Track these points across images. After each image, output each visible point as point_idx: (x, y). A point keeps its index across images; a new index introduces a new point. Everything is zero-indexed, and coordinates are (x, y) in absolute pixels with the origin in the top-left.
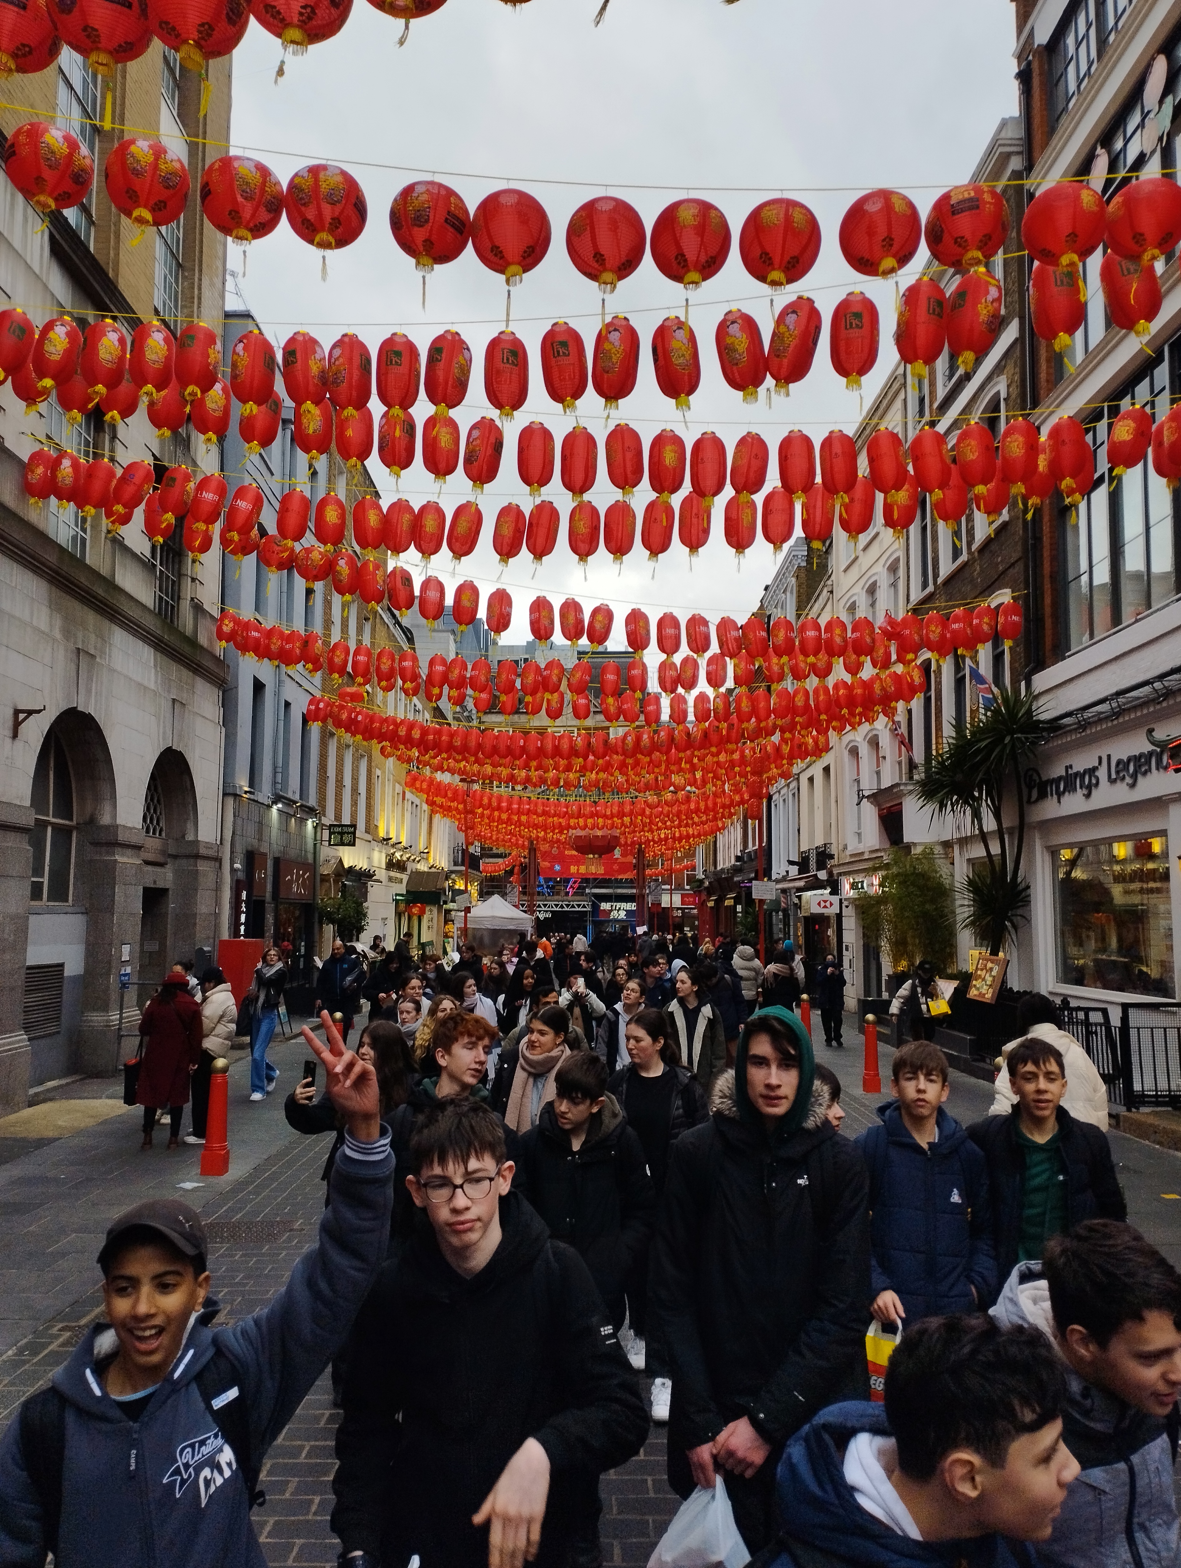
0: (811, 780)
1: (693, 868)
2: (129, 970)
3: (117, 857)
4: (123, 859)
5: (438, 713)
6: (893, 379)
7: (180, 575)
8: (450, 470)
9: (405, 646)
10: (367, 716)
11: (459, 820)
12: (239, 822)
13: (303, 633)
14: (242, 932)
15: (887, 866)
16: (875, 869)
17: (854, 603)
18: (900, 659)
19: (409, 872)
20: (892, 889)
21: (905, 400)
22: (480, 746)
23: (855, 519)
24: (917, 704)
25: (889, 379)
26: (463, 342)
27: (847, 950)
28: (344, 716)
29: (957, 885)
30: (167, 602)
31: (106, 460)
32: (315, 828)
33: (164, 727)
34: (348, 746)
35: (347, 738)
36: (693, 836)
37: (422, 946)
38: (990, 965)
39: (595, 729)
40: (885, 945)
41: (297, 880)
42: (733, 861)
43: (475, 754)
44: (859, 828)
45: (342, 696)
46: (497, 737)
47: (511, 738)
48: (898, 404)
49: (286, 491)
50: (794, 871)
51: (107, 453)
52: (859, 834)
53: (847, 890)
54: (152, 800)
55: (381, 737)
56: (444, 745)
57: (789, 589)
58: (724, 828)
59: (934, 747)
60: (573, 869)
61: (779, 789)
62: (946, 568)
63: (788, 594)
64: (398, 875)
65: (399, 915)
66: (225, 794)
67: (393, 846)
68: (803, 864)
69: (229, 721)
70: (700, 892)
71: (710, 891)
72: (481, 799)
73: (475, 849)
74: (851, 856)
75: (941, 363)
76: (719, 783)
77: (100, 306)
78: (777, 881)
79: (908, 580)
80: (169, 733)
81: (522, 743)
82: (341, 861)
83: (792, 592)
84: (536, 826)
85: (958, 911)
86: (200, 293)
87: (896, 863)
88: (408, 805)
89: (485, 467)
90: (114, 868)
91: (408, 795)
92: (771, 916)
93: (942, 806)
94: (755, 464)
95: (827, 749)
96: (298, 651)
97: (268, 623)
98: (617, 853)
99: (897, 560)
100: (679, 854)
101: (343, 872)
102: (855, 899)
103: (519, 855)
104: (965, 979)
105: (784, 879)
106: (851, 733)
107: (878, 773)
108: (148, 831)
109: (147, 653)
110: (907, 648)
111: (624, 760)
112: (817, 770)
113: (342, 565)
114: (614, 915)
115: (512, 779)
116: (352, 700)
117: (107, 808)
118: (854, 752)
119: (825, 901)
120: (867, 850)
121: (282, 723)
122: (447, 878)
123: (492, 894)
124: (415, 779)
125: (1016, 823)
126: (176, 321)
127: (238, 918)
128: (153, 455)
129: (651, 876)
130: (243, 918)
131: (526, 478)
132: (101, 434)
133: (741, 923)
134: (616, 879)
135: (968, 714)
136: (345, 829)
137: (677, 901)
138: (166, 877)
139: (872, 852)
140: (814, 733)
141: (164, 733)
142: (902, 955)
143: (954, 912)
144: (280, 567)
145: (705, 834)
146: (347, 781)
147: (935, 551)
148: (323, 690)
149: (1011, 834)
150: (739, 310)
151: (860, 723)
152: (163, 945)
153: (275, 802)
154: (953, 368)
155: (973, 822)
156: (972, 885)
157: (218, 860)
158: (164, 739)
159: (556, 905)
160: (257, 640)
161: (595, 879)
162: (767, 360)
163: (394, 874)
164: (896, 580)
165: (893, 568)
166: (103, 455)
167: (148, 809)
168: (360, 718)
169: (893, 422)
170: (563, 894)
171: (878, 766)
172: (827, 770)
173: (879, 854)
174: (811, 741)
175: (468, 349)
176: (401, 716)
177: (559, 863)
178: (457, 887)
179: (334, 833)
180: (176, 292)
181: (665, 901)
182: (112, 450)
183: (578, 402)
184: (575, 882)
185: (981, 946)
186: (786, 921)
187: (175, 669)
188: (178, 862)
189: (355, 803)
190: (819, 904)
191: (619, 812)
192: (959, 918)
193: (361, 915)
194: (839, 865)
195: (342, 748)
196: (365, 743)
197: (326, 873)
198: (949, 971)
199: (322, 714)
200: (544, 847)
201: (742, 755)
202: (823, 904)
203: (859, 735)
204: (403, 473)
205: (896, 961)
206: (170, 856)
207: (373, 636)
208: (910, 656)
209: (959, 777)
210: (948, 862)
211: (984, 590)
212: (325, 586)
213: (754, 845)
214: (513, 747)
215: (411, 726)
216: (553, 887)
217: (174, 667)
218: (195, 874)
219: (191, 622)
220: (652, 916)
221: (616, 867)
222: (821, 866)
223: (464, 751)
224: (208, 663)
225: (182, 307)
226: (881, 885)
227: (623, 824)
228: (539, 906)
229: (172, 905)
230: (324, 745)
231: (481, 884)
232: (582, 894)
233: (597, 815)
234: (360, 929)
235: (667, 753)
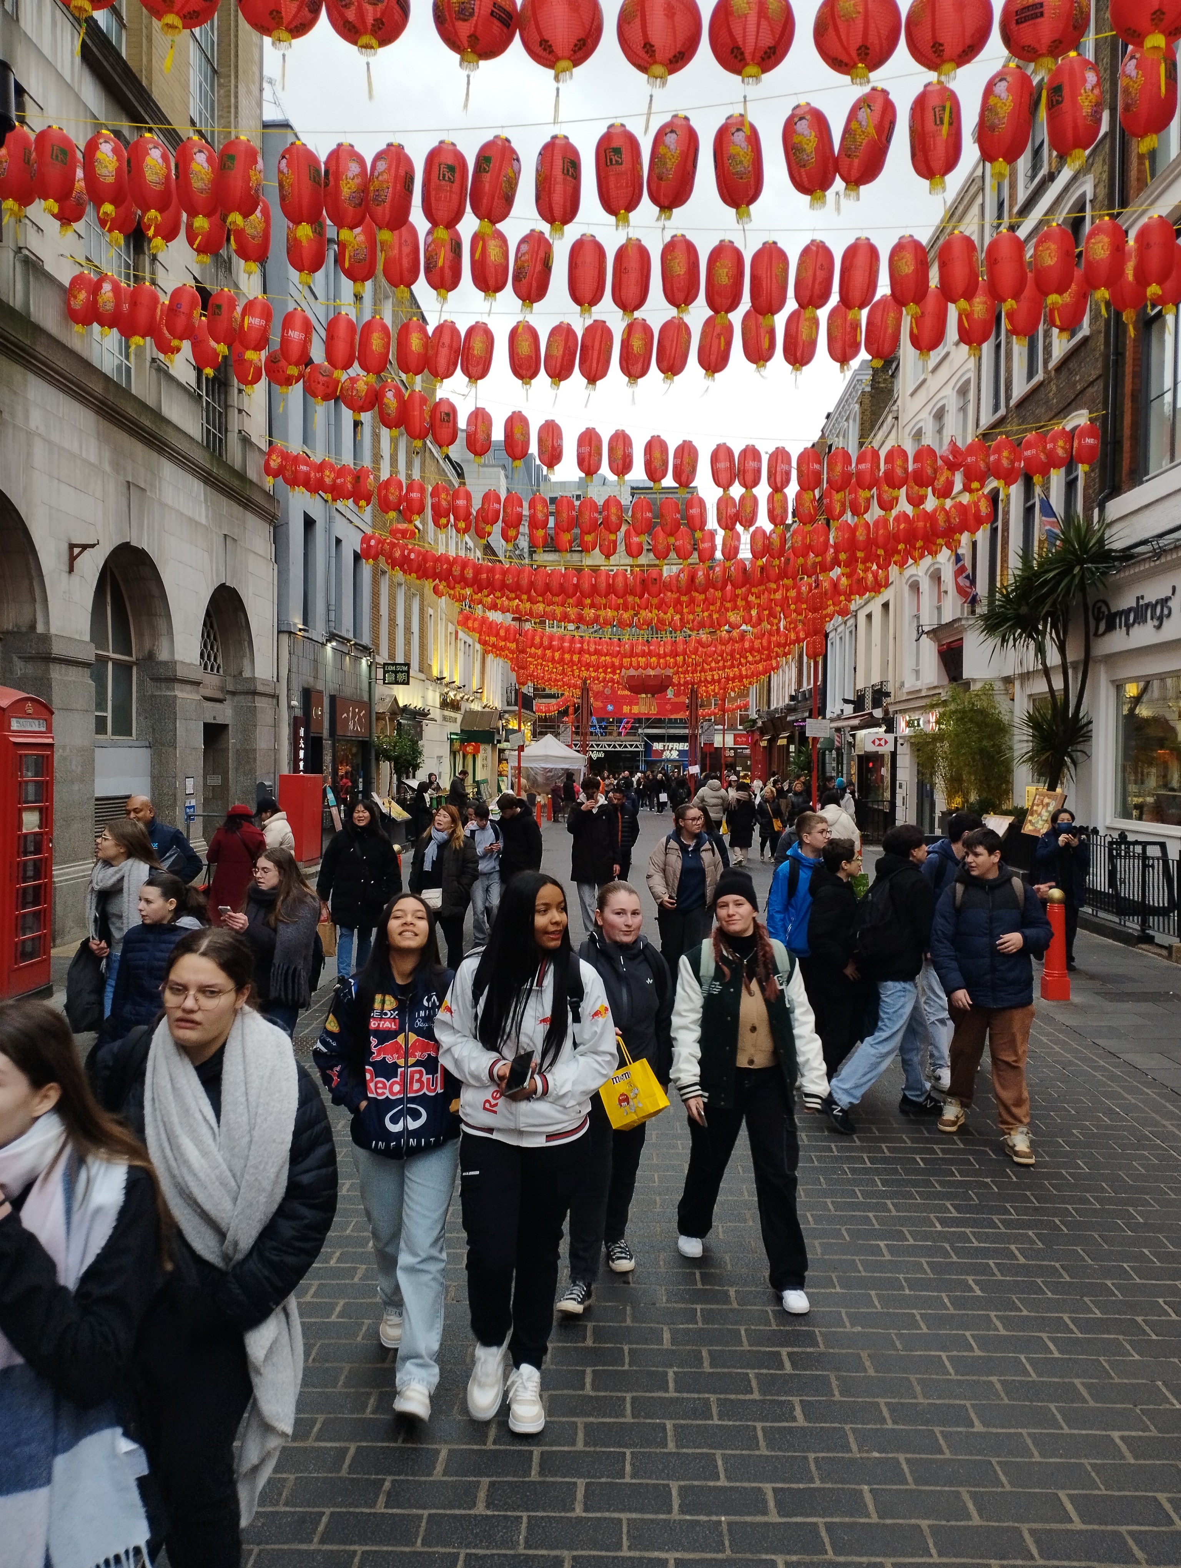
0: (869, 616)
1: (746, 707)
2: (193, 802)
3: (177, 693)
4: (183, 694)
5: (488, 549)
6: (971, 181)
7: (227, 406)
8: (499, 288)
9: (456, 482)
10: (419, 553)
11: (511, 660)
12: (294, 659)
13: (352, 466)
14: (301, 768)
15: (945, 703)
16: (933, 706)
17: (920, 429)
18: (967, 488)
19: (463, 711)
20: (949, 727)
21: (982, 206)
22: (532, 584)
23: (926, 337)
24: (982, 536)
25: (966, 181)
26: (513, 151)
27: (900, 787)
28: (397, 554)
29: (1017, 720)
30: (215, 435)
31: (147, 284)
32: (370, 666)
33: (217, 563)
34: (400, 585)
35: (399, 575)
36: (747, 677)
37: (477, 784)
38: (1046, 800)
39: (648, 566)
40: (940, 783)
41: (354, 717)
42: (787, 701)
43: (528, 592)
44: (918, 664)
45: (393, 533)
46: (549, 575)
47: (564, 576)
48: (975, 209)
49: (331, 316)
50: (849, 709)
51: (148, 275)
52: (917, 672)
53: (902, 728)
54: (208, 636)
55: (435, 576)
56: (497, 584)
57: (852, 416)
58: (777, 668)
59: (998, 578)
60: (626, 709)
61: (835, 626)
62: (1020, 388)
63: (851, 422)
64: (452, 714)
65: (454, 753)
66: (279, 632)
67: (447, 685)
68: (858, 703)
69: (280, 556)
70: (753, 732)
71: (763, 731)
72: (533, 639)
73: (528, 689)
74: (909, 693)
75: (1023, 163)
76: (776, 621)
77: (134, 117)
78: (832, 720)
79: (979, 404)
80: (222, 569)
81: (575, 581)
82: (395, 699)
83: (855, 420)
84: (588, 666)
85: (1016, 746)
86: (237, 102)
87: (954, 700)
88: (461, 645)
89: (534, 285)
90: (174, 702)
91: (461, 634)
92: (824, 754)
93: (1004, 640)
94: (820, 275)
95: (887, 585)
96: (349, 486)
97: (317, 457)
98: (670, 693)
99: (968, 382)
100: (733, 694)
101: (398, 711)
102: (911, 737)
103: (572, 695)
104: (1021, 815)
105: (839, 718)
106: (914, 567)
107: (939, 609)
108: (205, 668)
109: (197, 487)
110: (973, 477)
111: (679, 598)
112: (875, 607)
113: (390, 396)
114: (666, 755)
115: (565, 618)
116: (404, 537)
117: (164, 643)
118: (915, 587)
119: (880, 740)
120: (924, 687)
121: (333, 560)
122: (500, 718)
123: (545, 734)
124: (467, 618)
125: (1082, 656)
126: (213, 133)
127: (296, 754)
128: (195, 278)
129: (704, 717)
130: (302, 754)
131: (577, 297)
132: (141, 257)
133: (794, 763)
134: (670, 720)
135: (1036, 543)
136: (399, 668)
137: (730, 741)
138: (224, 714)
139: (929, 689)
140: (875, 567)
141: (217, 570)
142: (957, 792)
143: (1011, 748)
144: (326, 398)
145: (758, 674)
146: (400, 620)
147: (1009, 371)
148: (374, 526)
149: (1075, 669)
150: (808, 104)
151: (922, 556)
152: (225, 779)
153: (329, 640)
154: (1035, 167)
155: (1036, 655)
156: (1034, 722)
157: (275, 697)
158: (217, 575)
159: (609, 745)
160: (307, 474)
161: (648, 719)
162: (836, 160)
163: (448, 713)
164: (966, 403)
165: (963, 391)
166: (144, 279)
167: (205, 646)
168: (413, 556)
169: (970, 227)
170: (615, 734)
171: (939, 600)
172: (886, 606)
173: (937, 691)
174: (870, 576)
175: (518, 160)
176: (452, 553)
177: (612, 703)
178: (510, 727)
179: (388, 672)
180: (213, 102)
181: (718, 741)
182: (153, 273)
183: (632, 215)
184: (627, 723)
185: (1038, 781)
186: (839, 761)
187: (225, 503)
188: (236, 698)
189: (408, 643)
190: (874, 742)
191: (672, 651)
192: (1016, 754)
193: (416, 752)
194: (895, 703)
195: (394, 587)
196: (418, 582)
197: (381, 711)
198: (1004, 807)
199: (373, 552)
200: (597, 687)
201: (799, 593)
202: (877, 742)
203: (919, 570)
204: (451, 294)
205: (950, 796)
206: (229, 692)
207: (423, 470)
208: (975, 485)
209: (1024, 610)
210: (1008, 698)
211: (1059, 413)
212: (373, 418)
213: (809, 683)
214: (566, 585)
215: (465, 564)
216: (606, 728)
217: (224, 501)
218: (253, 710)
219: (240, 455)
220: (703, 758)
221: (668, 707)
222: (876, 704)
223: (516, 589)
224: (258, 498)
225: (220, 117)
226: (938, 722)
227: (676, 664)
228: (592, 746)
229: (233, 740)
230: (376, 583)
231: (534, 724)
232: (635, 734)
233: (650, 654)
234: (416, 767)
235: (723, 589)
